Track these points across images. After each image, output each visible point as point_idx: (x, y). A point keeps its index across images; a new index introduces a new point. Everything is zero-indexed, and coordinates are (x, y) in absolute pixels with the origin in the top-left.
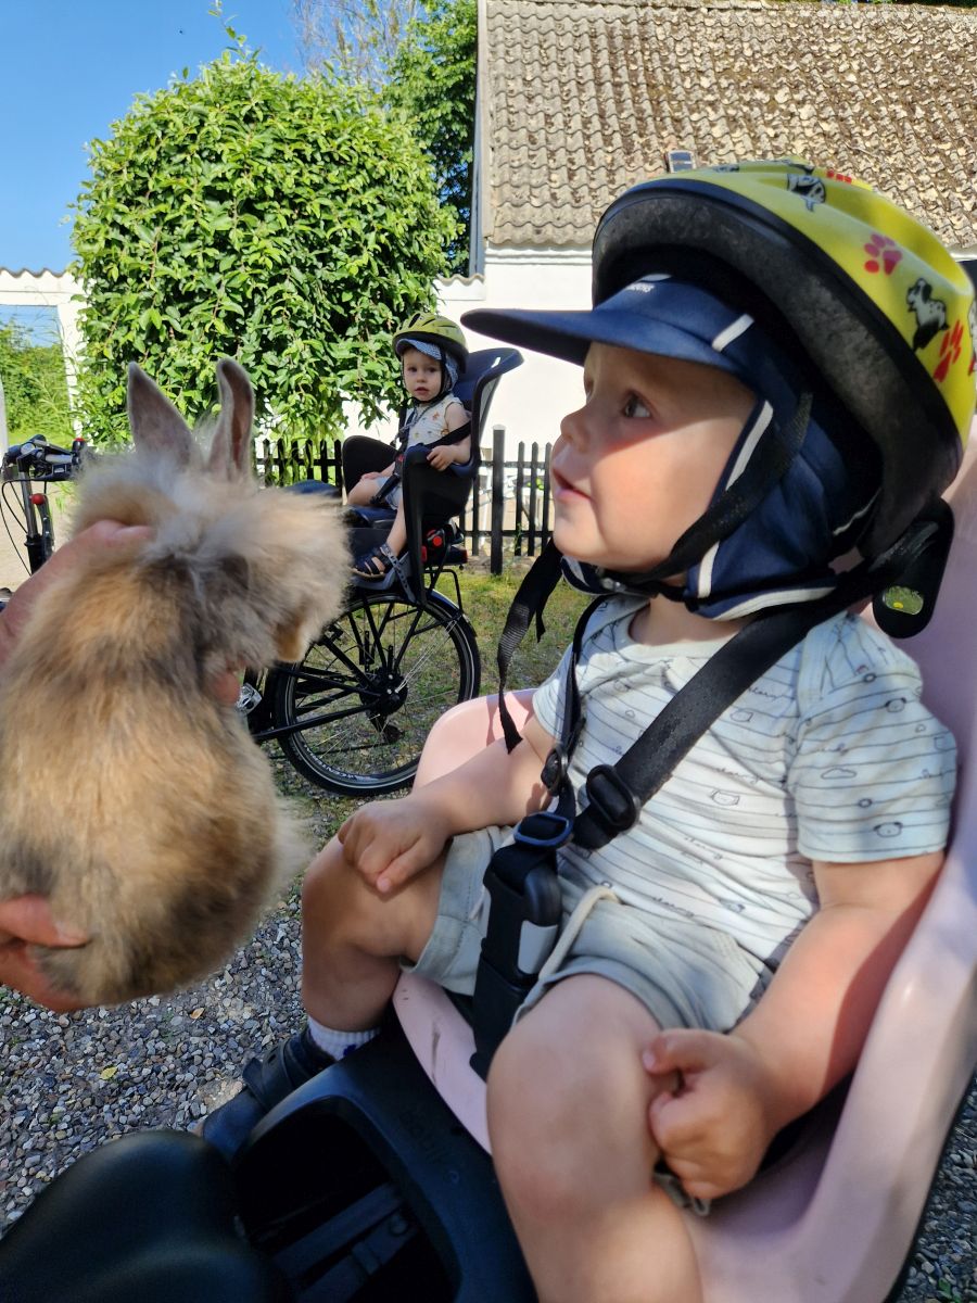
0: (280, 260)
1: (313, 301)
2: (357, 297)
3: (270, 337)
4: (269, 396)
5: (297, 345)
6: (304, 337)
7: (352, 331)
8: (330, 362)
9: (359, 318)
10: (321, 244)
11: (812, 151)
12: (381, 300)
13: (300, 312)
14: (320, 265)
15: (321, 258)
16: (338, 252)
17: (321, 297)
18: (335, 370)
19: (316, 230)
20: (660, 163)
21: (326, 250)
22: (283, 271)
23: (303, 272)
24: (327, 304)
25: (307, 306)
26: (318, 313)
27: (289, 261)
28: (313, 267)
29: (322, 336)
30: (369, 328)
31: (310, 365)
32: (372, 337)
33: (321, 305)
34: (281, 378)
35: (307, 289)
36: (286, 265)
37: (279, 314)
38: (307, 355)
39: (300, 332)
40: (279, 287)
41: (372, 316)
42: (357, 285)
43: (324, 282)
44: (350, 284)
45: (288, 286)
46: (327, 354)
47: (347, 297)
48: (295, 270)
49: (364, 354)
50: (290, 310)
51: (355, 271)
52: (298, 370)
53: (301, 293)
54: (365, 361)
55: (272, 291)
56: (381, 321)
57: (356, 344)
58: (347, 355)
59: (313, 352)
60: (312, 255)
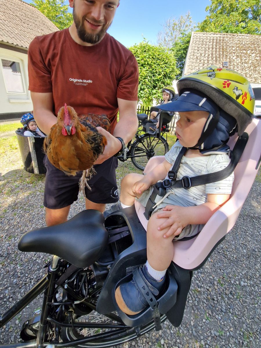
0: (146, 75)
1: (151, 82)
2: (158, 83)
4: (140, 98)
5: (146, 90)
6: (148, 88)
7: (156, 88)
8: (152, 93)
9: (158, 86)
10: (154, 73)
11: (253, 63)
12: (163, 83)
13: (148, 84)
14: (153, 77)
15: (154, 76)
16: (157, 75)
17: (152, 82)
18: (152, 95)
19: (153, 71)
20: (222, 64)
21: (154, 74)
22: (146, 77)
23: (150, 78)
24: (153, 83)
25: (149, 83)
26: (151, 85)
27: (148, 75)
28: (152, 77)
29: (151, 89)
30: (160, 88)
31: (148, 93)
32: (160, 90)
33: (152, 83)
34: (143, 95)
35: (150, 81)
36: (147, 76)
37: (144, 84)
38: (148, 92)
39: (147, 88)
40: (145, 80)
41: (161, 86)
42: (159, 80)
43: (153, 79)
44: (158, 80)
45: (147, 80)
46: (151, 92)
47: (157, 82)
48: (148, 77)
49: (158, 92)
50: (146, 84)
51: (159, 78)
52: (146, 94)
53: (149, 81)
54: (158, 94)
55: (144, 80)
56: (162, 87)
57: (157, 91)
58: (155, 92)
59: (149, 91)
60: (152, 75)
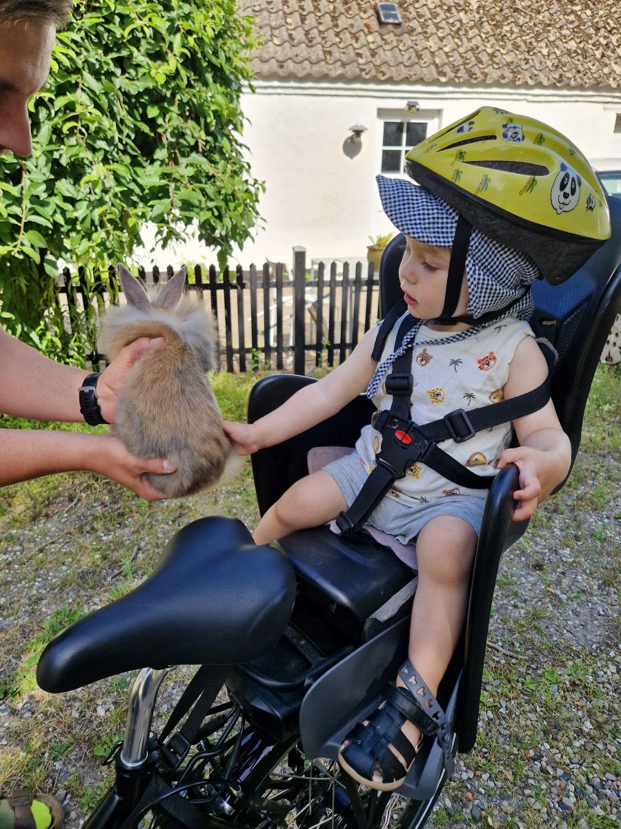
0: (67, 63)
2: (164, 113)
3: (64, 162)
5: (97, 171)
6: (105, 161)
7: (161, 154)
8: (137, 190)
9: (168, 138)
10: (119, 45)
13: (98, 130)
15: (119, 62)
19: (111, 27)
21: (124, 53)
22: (73, 78)
23: (99, 80)
29: (127, 159)
30: (180, 150)
31: (115, 195)
32: (183, 161)
34: (81, 212)
36: (77, 71)
38: (110, 182)
39: (100, 155)
40: (70, 97)
41: (182, 135)
42: (164, 98)
43: (125, 94)
44: (155, 96)
46: (134, 181)
47: (153, 112)
49: (176, 180)
56: (192, 142)
